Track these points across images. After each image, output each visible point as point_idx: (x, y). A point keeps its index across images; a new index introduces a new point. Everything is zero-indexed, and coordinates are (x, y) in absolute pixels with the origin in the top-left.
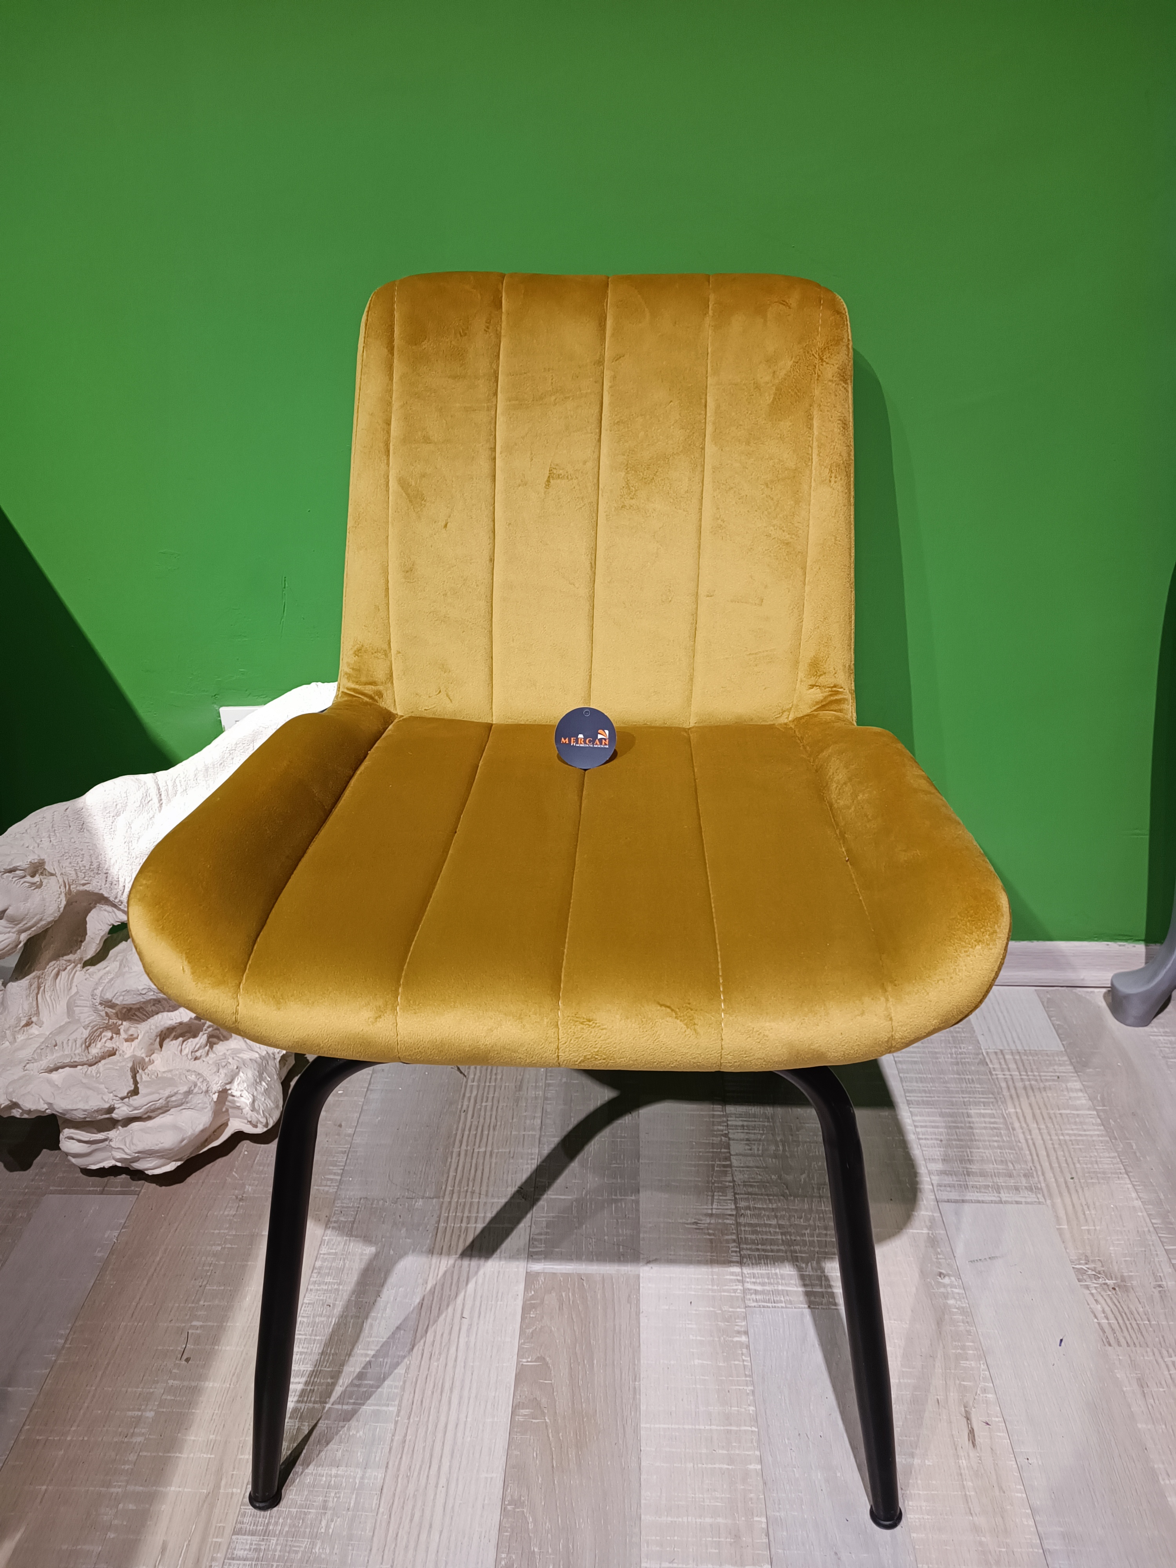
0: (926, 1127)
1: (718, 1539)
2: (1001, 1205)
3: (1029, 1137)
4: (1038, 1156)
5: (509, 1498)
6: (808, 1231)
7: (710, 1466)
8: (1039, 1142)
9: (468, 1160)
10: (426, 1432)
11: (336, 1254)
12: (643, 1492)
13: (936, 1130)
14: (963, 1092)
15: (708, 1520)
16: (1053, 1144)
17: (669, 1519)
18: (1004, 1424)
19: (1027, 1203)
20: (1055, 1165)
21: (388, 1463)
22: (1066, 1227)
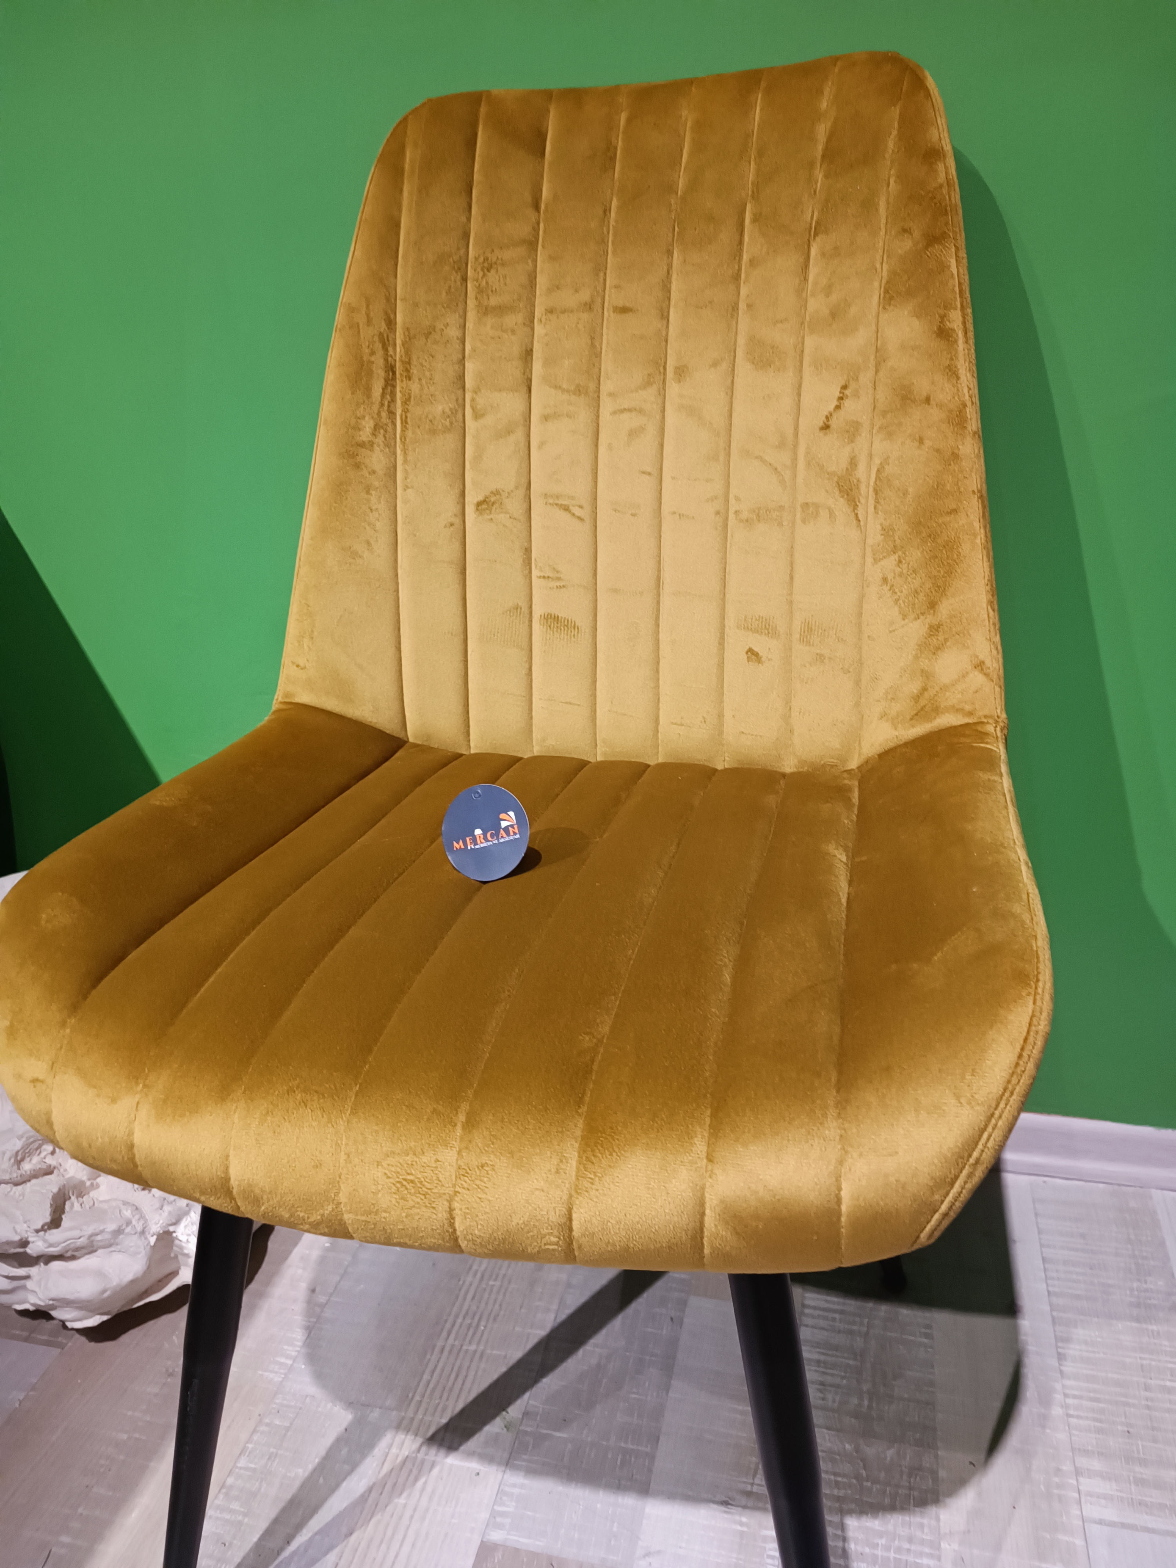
0: (1080, 1397)
6: (882, 1541)
11: (254, 1470)
13: (1095, 1405)
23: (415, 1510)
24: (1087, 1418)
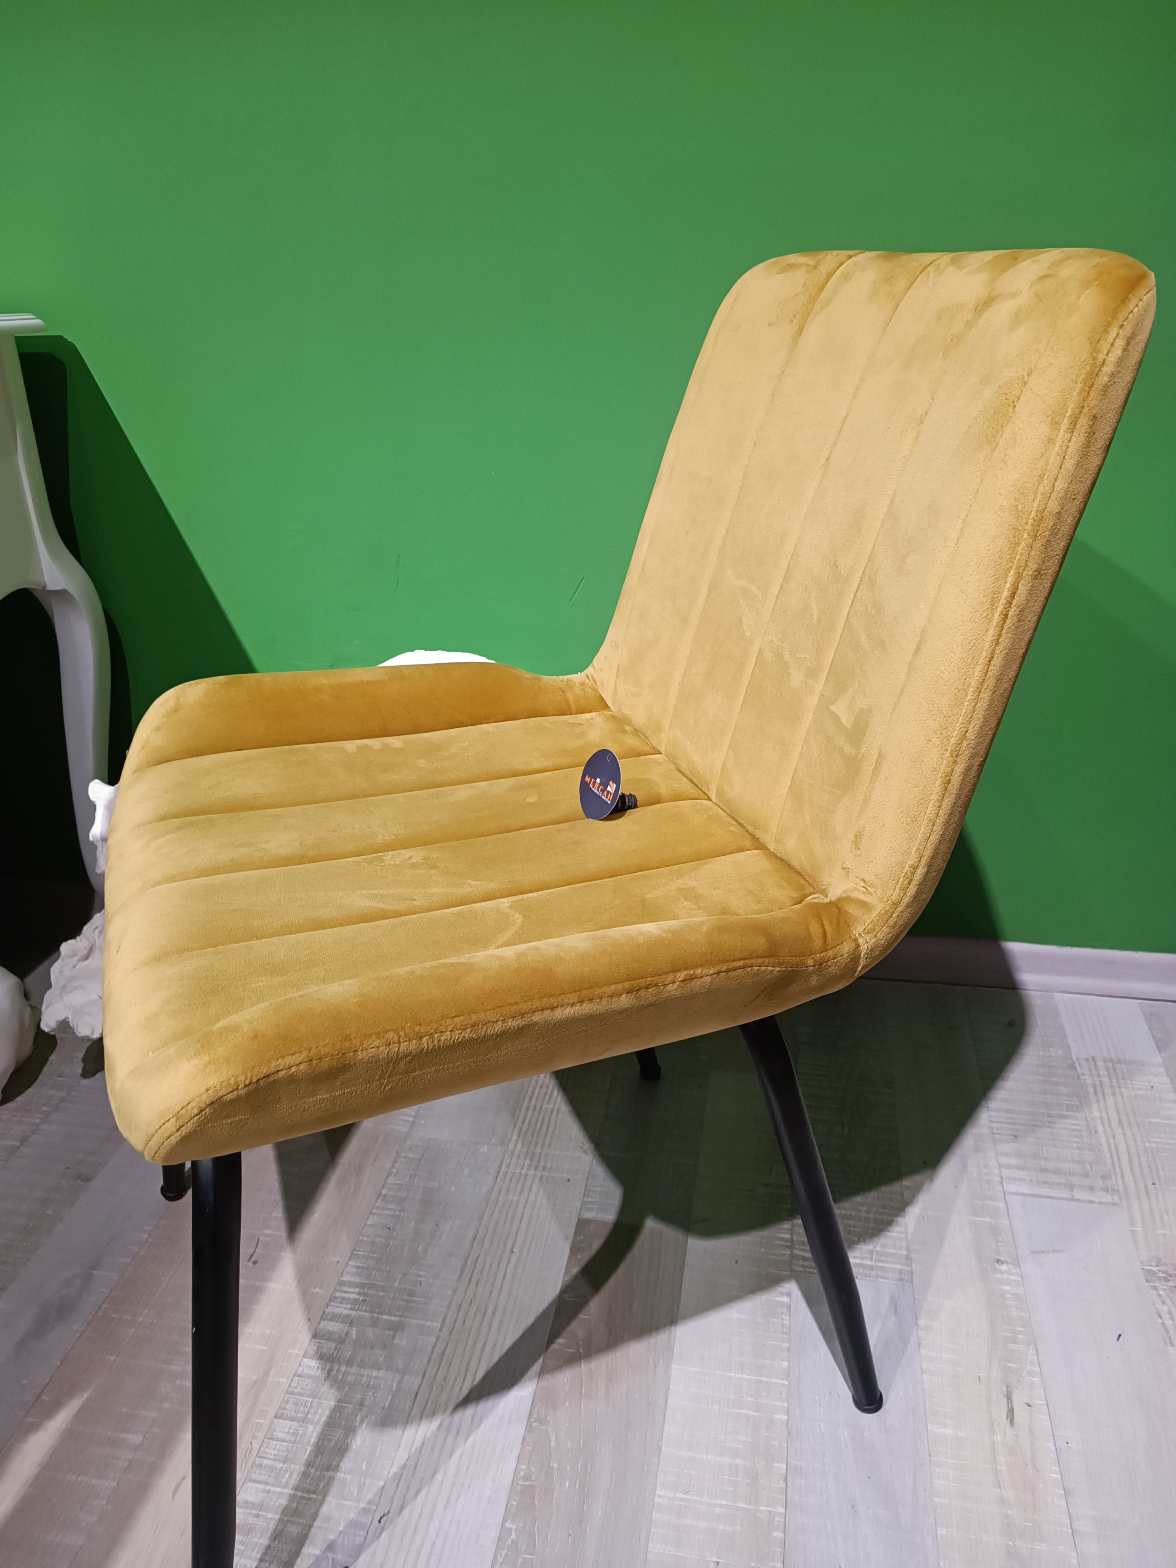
0: (1002, 1122)
1: (735, 1479)
2: (1072, 1203)
3: (1111, 1141)
4: (1119, 1159)
5: (534, 1416)
6: (865, 1208)
7: (736, 1411)
8: (1122, 1147)
9: (536, 1114)
10: (465, 1349)
11: (401, 1185)
12: (666, 1427)
13: (1012, 1126)
14: (1046, 1093)
15: (727, 1460)
16: (1137, 1150)
17: (689, 1454)
18: (1047, 1408)
19: (1101, 1203)
20: (1137, 1170)
21: (425, 1372)
22: (1140, 1229)
23: (526, 1202)
24: (1006, 1135)
